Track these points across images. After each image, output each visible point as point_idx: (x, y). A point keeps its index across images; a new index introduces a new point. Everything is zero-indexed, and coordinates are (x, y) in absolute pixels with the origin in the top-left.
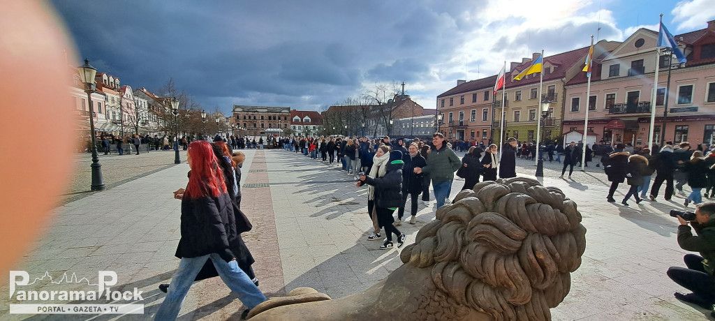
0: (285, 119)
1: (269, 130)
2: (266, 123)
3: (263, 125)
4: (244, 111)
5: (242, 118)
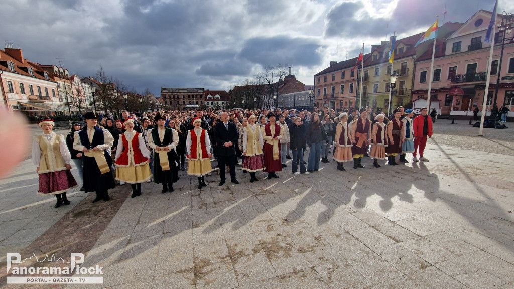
0: (201, 97)
1: (188, 106)
2: (187, 101)
3: (184, 102)
4: (169, 92)
5: (168, 98)
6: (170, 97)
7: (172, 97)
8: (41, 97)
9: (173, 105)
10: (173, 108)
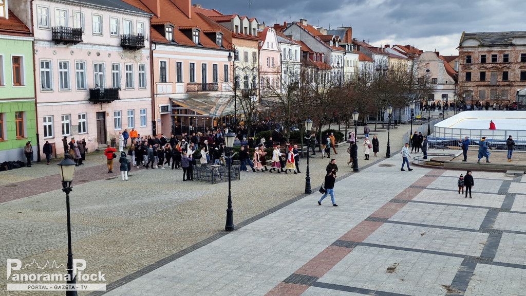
4: (482, 46)
5: (477, 62)
6: (483, 59)
7: (489, 59)
8: (204, 87)
9: (489, 83)
10: (488, 91)
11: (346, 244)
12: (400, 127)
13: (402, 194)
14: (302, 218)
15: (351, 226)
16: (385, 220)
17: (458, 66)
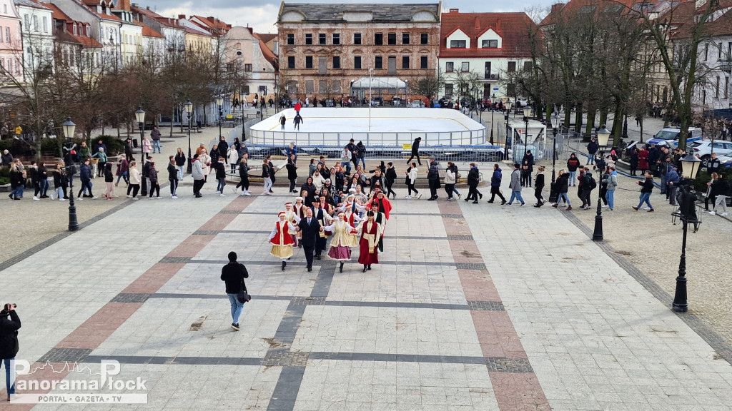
0: (424, 41)
2: (368, 59)
3: (358, 60)
4: (307, 21)
5: (301, 43)
7: (316, 40)
9: (318, 71)
10: (316, 82)
11: (132, 298)
12: (205, 130)
13: (210, 223)
14: (65, 267)
15: (140, 272)
16: (188, 260)
17: (277, 48)
